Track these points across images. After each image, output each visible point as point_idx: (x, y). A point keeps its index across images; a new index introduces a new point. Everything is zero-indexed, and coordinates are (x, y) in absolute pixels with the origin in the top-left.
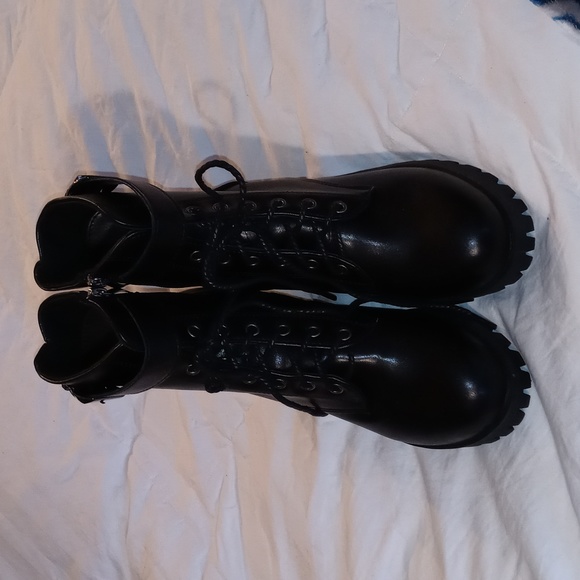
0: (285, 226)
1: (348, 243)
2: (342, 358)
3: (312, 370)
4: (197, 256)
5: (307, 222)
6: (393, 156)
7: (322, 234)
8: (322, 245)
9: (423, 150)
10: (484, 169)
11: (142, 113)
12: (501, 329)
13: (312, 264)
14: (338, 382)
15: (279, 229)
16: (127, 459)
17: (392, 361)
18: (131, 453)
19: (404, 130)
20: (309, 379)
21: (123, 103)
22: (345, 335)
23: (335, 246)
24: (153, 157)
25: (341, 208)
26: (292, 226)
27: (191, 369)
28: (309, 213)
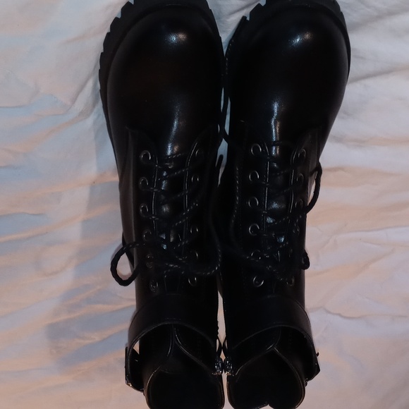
0: (164, 204)
1: (176, 149)
2: (275, 151)
3: (287, 177)
4: (193, 281)
5: (160, 184)
6: (95, 110)
7: (169, 171)
8: (179, 172)
9: (90, 84)
10: (108, 30)
11: (64, 317)
12: (246, 12)
13: (195, 179)
14: (297, 154)
15: (165, 209)
16: (345, 317)
17: (276, 107)
18: (340, 315)
19: (74, 100)
20: (295, 180)
21: (56, 332)
22: (256, 149)
23: (179, 160)
24: (100, 306)
25: (146, 156)
26: (163, 197)
27: (290, 282)
28: (151, 184)
